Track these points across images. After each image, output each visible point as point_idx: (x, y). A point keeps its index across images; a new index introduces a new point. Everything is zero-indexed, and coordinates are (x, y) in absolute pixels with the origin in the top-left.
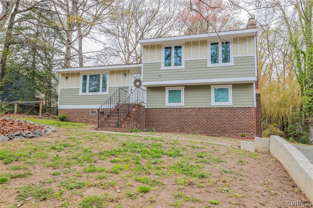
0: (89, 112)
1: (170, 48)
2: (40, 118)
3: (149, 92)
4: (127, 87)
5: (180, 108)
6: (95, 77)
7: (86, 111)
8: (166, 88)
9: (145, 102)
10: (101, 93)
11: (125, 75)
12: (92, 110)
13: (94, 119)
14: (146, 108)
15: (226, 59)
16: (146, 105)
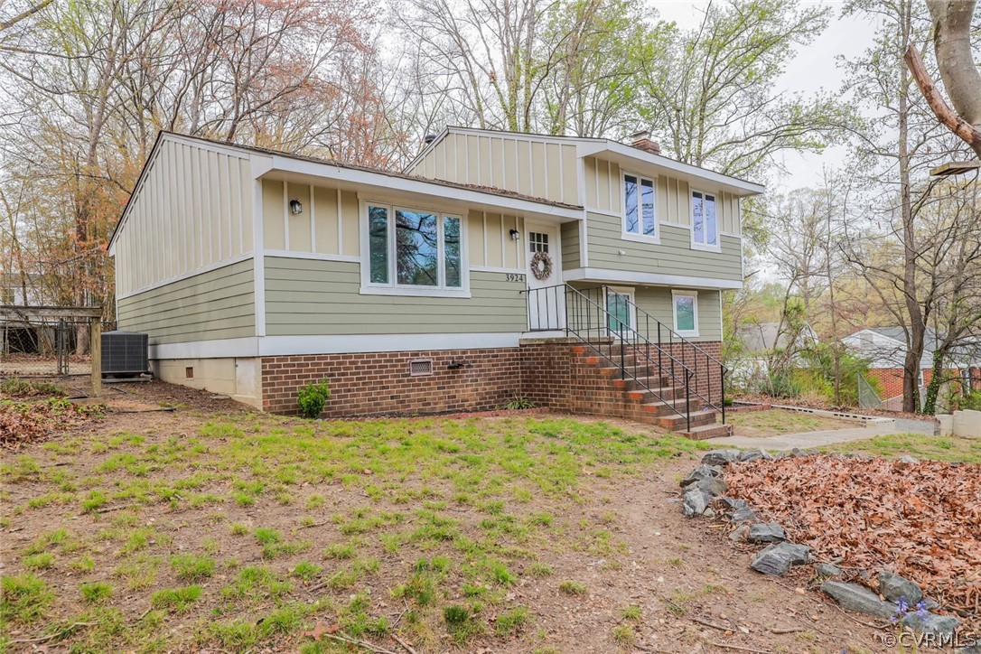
0: (404, 365)
4: (519, 276)
7: (391, 361)
12: (417, 355)
13: (425, 390)
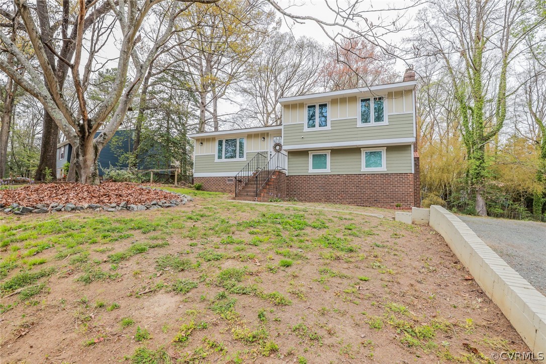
0: (225, 180)
1: (314, 106)
2: (175, 187)
3: (290, 157)
4: (266, 152)
5: (325, 175)
6: (231, 142)
7: (222, 179)
8: (309, 152)
9: (286, 168)
10: (237, 159)
11: (264, 138)
12: (229, 178)
13: (231, 187)
14: (287, 175)
15: (379, 118)
16: (287, 172)
